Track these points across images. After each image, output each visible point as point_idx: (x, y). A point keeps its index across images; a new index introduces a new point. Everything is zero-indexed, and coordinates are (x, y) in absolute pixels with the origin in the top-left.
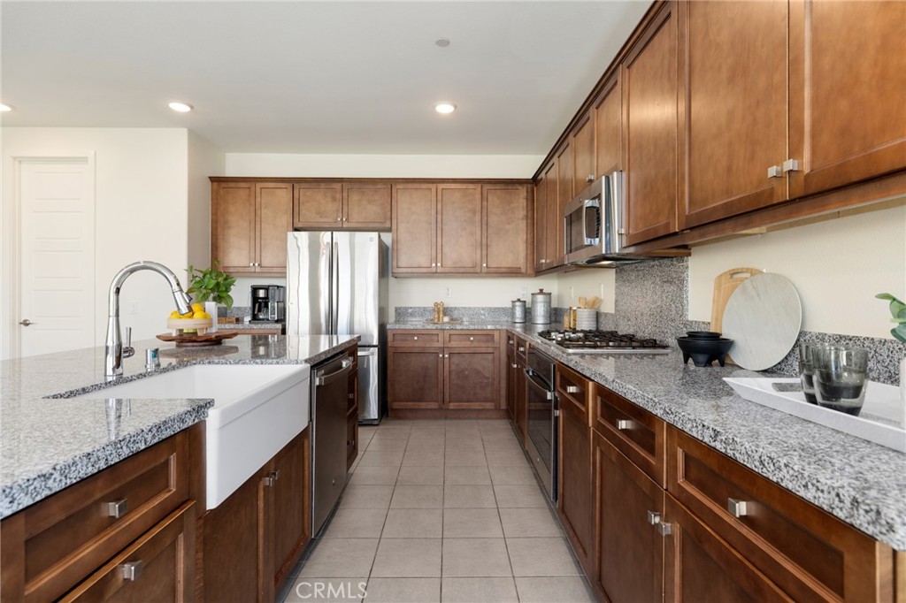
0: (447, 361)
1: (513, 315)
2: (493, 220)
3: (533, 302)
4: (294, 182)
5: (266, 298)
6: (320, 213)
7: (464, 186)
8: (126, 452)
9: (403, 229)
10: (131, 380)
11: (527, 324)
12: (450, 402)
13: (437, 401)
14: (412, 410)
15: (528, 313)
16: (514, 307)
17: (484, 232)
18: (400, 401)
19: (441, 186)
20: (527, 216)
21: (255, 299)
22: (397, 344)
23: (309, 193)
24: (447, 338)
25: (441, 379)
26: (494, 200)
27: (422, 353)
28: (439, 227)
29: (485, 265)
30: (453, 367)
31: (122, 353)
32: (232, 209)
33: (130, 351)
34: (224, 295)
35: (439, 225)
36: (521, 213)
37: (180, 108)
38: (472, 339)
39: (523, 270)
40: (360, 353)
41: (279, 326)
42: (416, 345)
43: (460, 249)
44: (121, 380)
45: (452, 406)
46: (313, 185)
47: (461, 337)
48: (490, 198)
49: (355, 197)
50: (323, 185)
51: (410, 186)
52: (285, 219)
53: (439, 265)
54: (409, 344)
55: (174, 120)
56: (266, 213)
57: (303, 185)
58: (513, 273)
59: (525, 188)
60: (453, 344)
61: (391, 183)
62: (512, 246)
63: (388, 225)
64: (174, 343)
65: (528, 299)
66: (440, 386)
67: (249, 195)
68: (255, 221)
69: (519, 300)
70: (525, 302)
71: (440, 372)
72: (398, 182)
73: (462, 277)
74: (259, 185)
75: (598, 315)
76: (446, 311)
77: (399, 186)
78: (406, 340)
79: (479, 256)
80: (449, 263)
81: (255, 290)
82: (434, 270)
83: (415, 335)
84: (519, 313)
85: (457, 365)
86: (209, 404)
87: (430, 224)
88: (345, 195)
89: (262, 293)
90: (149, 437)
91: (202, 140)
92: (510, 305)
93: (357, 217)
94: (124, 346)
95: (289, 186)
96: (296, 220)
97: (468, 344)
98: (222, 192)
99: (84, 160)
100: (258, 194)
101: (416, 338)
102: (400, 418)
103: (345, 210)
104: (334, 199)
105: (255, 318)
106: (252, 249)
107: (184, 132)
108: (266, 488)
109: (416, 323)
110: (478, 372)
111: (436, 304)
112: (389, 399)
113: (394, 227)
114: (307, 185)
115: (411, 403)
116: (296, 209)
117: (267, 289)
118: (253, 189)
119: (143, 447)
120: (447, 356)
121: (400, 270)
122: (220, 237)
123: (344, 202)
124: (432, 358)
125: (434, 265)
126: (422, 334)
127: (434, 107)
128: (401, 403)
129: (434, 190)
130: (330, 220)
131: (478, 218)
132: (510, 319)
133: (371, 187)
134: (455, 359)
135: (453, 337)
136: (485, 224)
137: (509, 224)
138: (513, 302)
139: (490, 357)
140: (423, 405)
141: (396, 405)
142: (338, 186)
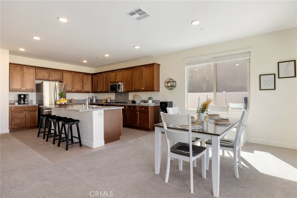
2: (85, 81)
3: (93, 98)
4: (36, 67)
5: (24, 98)
6: (43, 76)
17: (83, 84)
19: (74, 73)
21: (19, 98)
23: (40, 71)
29: (83, 91)
36: (90, 80)
43: (78, 87)
46: (41, 69)
48: (84, 77)
49: (53, 73)
50: (44, 69)
51: (67, 72)
57: (39, 68)
58: (88, 92)
59: (91, 75)
61: (62, 71)
62: (88, 87)
65: (91, 98)
67: (21, 69)
68: (23, 76)
69: (89, 98)
74: (24, 67)
75: (111, 100)
77: (64, 72)
79: (82, 89)
81: (20, 95)
88: (51, 72)
89: (22, 96)
93: (54, 78)
95: (34, 68)
96: (36, 77)
100: (24, 69)
103: (51, 76)
104: (47, 73)
106: (22, 84)
107: (8, 51)
113: (63, 81)
116: (37, 74)
117: (24, 95)
118: (22, 67)
123: (51, 74)
125: (73, 90)
129: (72, 73)
130: (46, 78)
131: (81, 81)
133: (57, 71)
136: (83, 82)
137: (88, 82)
142: (49, 70)
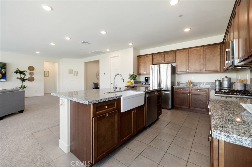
0: (190, 96)
1: (215, 84)
2: (207, 57)
3: (223, 81)
4: (153, 54)
5: (148, 79)
6: (158, 60)
7: (197, 48)
8: (108, 100)
9: (179, 62)
10: (116, 92)
11: (221, 87)
12: (191, 107)
13: (187, 106)
14: (181, 108)
15: (221, 84)
16: (216, 82)
17: (204, 61)
18: (177, 105)
19: (189, 50)
20: (220, 54)
21: (145, 80)
22: (176, 91)
23: (156, 56)
24: (191, 90)
25: (189, 101)
26: (207, 51)
27: (183, 93)
28: (189, 61)
29: (204, 70)
30: (192, 98)
31: (116, 88)
32: (141, 62)
33: (117, 88)
34: (135, 79)
35: (189, 60)
36: (219, 53)
37: (131, 44)
38: (198, 91)
39: (219, 71)
40: (162, 92)
41: (149, 85)
42: (181, 91)
43: (196, 66)
44: (115, 92)
45: (192, 108)
46: (157, 54)
47: (195, 90)
48: (206, 50)
49: (166, 56)
50: (159, 54)
51: (180, 51)
52: (151, 62)
53: (189, 70)
54: (179, 91)
55: (130, 47)
56: (147, 62)
57: (154, 55)
58: (216, 72)
59: (220, 46)
60: (193, 92)
61: (175, 51)
62: (215, 64)
63: (174, 61)
64: (127, 87)
65: (221, 80)
66: (188, 102)
67: (144, 58)
68: (145, 63)
69: (218, 80)
70: (220, 80)
71: (188, 99)
72: (177, 51)
73: (197, 74)
74: (146, 56)
76: (192, 83)
77: (178, 51)
78: (179, 90)
79: (202, 68)
80: (192, 70)
81: (145, 78)
82: (187, 72)
83: (181, 89)
84: (217, 84)
85: (194, 97)
86: (122, 96)
87: (186, 60)
88: (164, 55)
89: (147, 78)
90: (111, 99)
91: (136, 49)
92: (214, 81)
93: (167, 60)
94: (116, 87)
95: (151, 55)
96: (153, 62)
97: (197, 92)
98: (139, 58)
99: (118, 56)
100: (146, 58)
101: (181, 90)
102: (177, 109)
103: (164, 59)
104: (161, 57)
105: (145, 84)
106: (145, 69)
107: (132, 48)
108: (133, 113)
109: (182, 86)
110: (201, 100)
111: (188, 81)
112: (174, 104)
113: (176, 62)
114: (155, 55)
115: (180, 106)
116: (153, 60)
117: (147, 77)
119: (110, 100)
120: (190, 95)
121: (178, 72)
122: (139, 67)
123: (164, 57)
124: (186, 95)
125: (187, 71)
126: (183, 89)
127: (184, 30)
128: (177, 106)
129: (187, 51)
130: (160, 62)
131: (202, 57)
132: (215, 86)
133: (170, 53)
134: (193, 96)
135: (192, 90)
136: (204, 58)
137: (213, 57)
138: (215, 80)
139: (205, 96)
140: (183, 107)
141: (176, 106)
142: (162, 54)
